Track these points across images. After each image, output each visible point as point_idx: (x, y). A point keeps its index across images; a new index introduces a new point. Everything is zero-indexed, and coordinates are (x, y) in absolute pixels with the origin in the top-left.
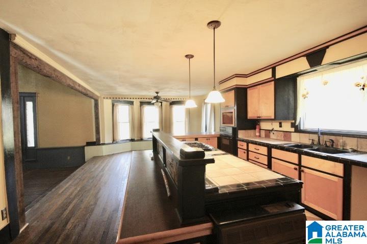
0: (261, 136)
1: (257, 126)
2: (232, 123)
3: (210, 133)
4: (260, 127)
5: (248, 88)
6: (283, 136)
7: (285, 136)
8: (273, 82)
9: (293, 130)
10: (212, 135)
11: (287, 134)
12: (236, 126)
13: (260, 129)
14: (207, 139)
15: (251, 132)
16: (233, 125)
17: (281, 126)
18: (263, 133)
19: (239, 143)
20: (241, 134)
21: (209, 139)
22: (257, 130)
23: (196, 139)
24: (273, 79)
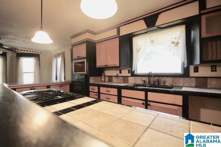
0: (105, 81)
1: (103, 74)
2: (84, 72)
3: (60, 80)
4: (104, 74)
5: (97, 43)
6: (122, 80)
7: (124, 80)
8: (118, 39)
9: (130, 75)
10: (63, 82)
11: (125, 79)
12: (88, 74)
13: (105, 76)
14: (60, 86)
15: (98, 78)
16: (85, 73)
17: (120, 73)
18: (107, 79)
19: (91, 87)
20: (92, 80)
21: (62, 86)
22: (103, 76)
23: (48, 87)
24: (118, 36)
